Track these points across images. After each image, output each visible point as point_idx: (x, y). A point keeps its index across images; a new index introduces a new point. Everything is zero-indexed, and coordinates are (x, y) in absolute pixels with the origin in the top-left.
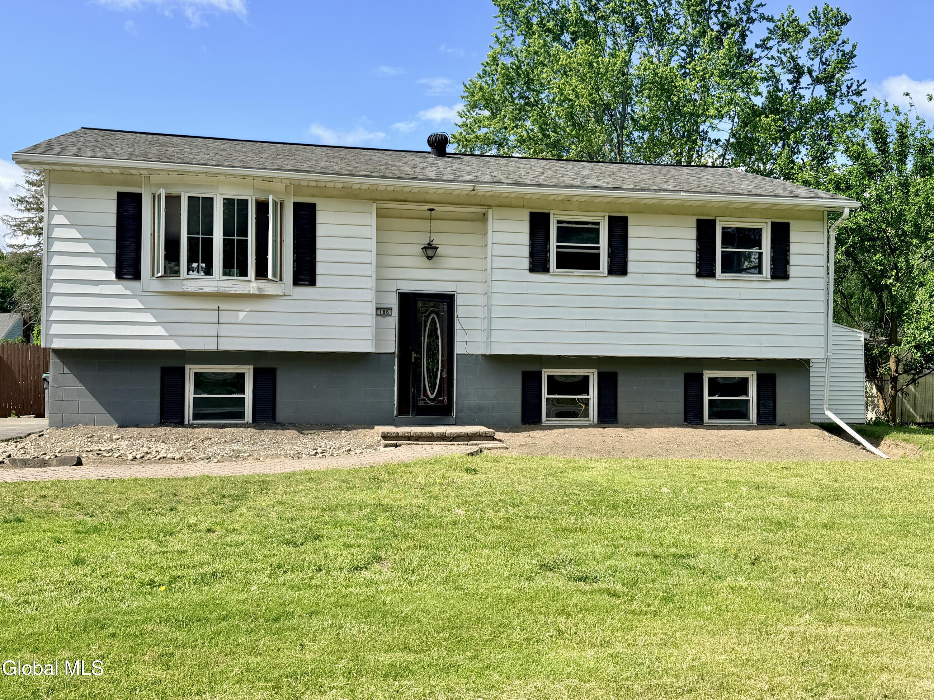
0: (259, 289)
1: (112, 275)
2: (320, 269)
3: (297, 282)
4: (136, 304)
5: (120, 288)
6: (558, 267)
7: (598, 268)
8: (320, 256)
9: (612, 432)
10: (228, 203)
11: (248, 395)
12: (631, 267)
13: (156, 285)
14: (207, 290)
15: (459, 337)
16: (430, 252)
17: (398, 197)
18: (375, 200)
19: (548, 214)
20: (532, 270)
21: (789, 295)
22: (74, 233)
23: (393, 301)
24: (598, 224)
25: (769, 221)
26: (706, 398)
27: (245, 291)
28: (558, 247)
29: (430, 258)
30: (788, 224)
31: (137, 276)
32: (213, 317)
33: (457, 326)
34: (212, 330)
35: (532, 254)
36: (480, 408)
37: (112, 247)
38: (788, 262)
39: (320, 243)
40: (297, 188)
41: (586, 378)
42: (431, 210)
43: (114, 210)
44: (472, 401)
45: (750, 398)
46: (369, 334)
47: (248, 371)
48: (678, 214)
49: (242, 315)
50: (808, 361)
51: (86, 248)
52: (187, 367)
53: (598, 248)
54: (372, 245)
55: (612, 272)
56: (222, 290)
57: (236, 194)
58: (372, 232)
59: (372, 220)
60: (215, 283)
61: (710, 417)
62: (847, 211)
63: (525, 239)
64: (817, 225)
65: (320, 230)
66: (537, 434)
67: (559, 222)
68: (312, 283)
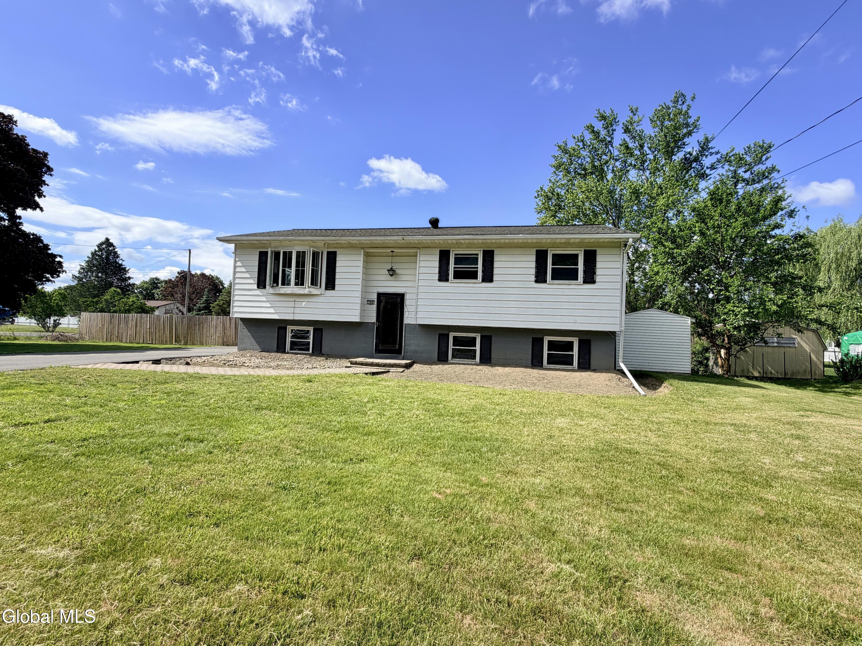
0: (310, 292)
1: (255, 286)
2: (337, 282)
3: (327, 288)
4: (264, 299)
5: (258, 292)
6: (454, 278)
7: (477, 279)
8: (337, 276)
10: (298, 253)
13: (271, 291)
14: (288, 292)
15: (406, 315)
16: (391, 273)
17: (374, 246)
18: (363, 248)
20: (440, 280)
22: (243, 269)
23: (375, 297)
24: (477, 255)
25: (583, 249)
27: (303, 293)
28: (454, 268)
29: (391, 275)
30: (595, 251)
31: (265, 287)
32: (292, 304)
33: (406, 309)
34: (291, 310)
35: (440, 272)
36: (416, 352)
37: (256, 275)
38: (595, 273)
39: (338, 270)
40: (329, 245)
41: (475, 339)
42: (392, 252)
43: (258, 259)
44: (412, 348)
45: (574, 353)
46: (358, 312)
47: (311, 329)
48: (524, 247)
49: (304, 303)
50: (613, 333)
51: (247, 275)
52: (288, 327)
53: (477, 268)
54: (360, 270)
55: (484, 280)
56: (294, 292)
57: (301, 249)
58: (361, 264)
59: (361, 257)
60: (291, 289)
61: (548, 363)
62: (631, 240)
63: (437, 264)
64: (616, 251)
65: (338, 264)
66: (446, 366)
67: (455, 255)
68: (333, 288)
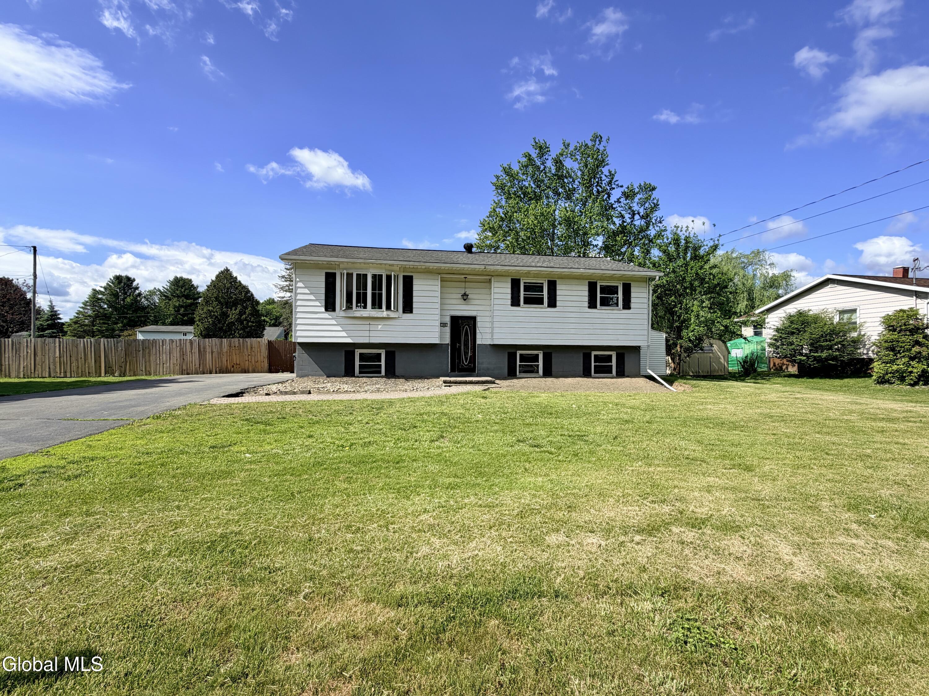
0: (388, 315)
1: (323, 309)
2: (415, 305)
3: (404, 312)
4: (333, 322)
5: (327, 315)
6: (524, 304)
7: (543, 304)
8: (415, 299)
9: (549, 380)
10: (374, 276)
11: (383, 363)
12: (558, 304)
13: (343, 314)
14: (364, 315)
15: (478, 336)
16: (465, 297)
17: (450, 272)
18: (439, 274)
19: (520, 280)
20: (512, 305)
21: (630, 316)
22: (307, 291)
23: (448, 320)
24: (543, 284)
25: (621, 282)
26: (593, 364)
27: (382, 316)
28: (524, 294)
29: (465, 300)
30: (630, 284)
31: (334, 310)
32: (367, 328)
33: (478, 331)
34: (367, 334)
35: (512, 298)
36: (488, 369)
37: (323, 297)
38: (630, 301)
39: (415, 294)
40: (405, 269)
41: (538, 355)
42: (466, 278)
43: (324, 280)
44: (485, 366)
45: (613, 364)
46: (437, 335)
47: (383, 352)
48: (580, 279)
49: (380, 327)
50: (639, 347)
51: (312, 297)
52: (356, 350)
53: (543, 295)
54: (438, 294)
55: (549, 306)
56: (371, 315)
57: (377, 272)
58: (438, 288)
59: (439, 283)
60: (368, 312)
61: (595, 373)
62: (657, 278)
63: (509, 291)
64: (644, 284)
65: (415, 288)
66: (515, 381)
67: (524, 283)
68: (411, 312)
